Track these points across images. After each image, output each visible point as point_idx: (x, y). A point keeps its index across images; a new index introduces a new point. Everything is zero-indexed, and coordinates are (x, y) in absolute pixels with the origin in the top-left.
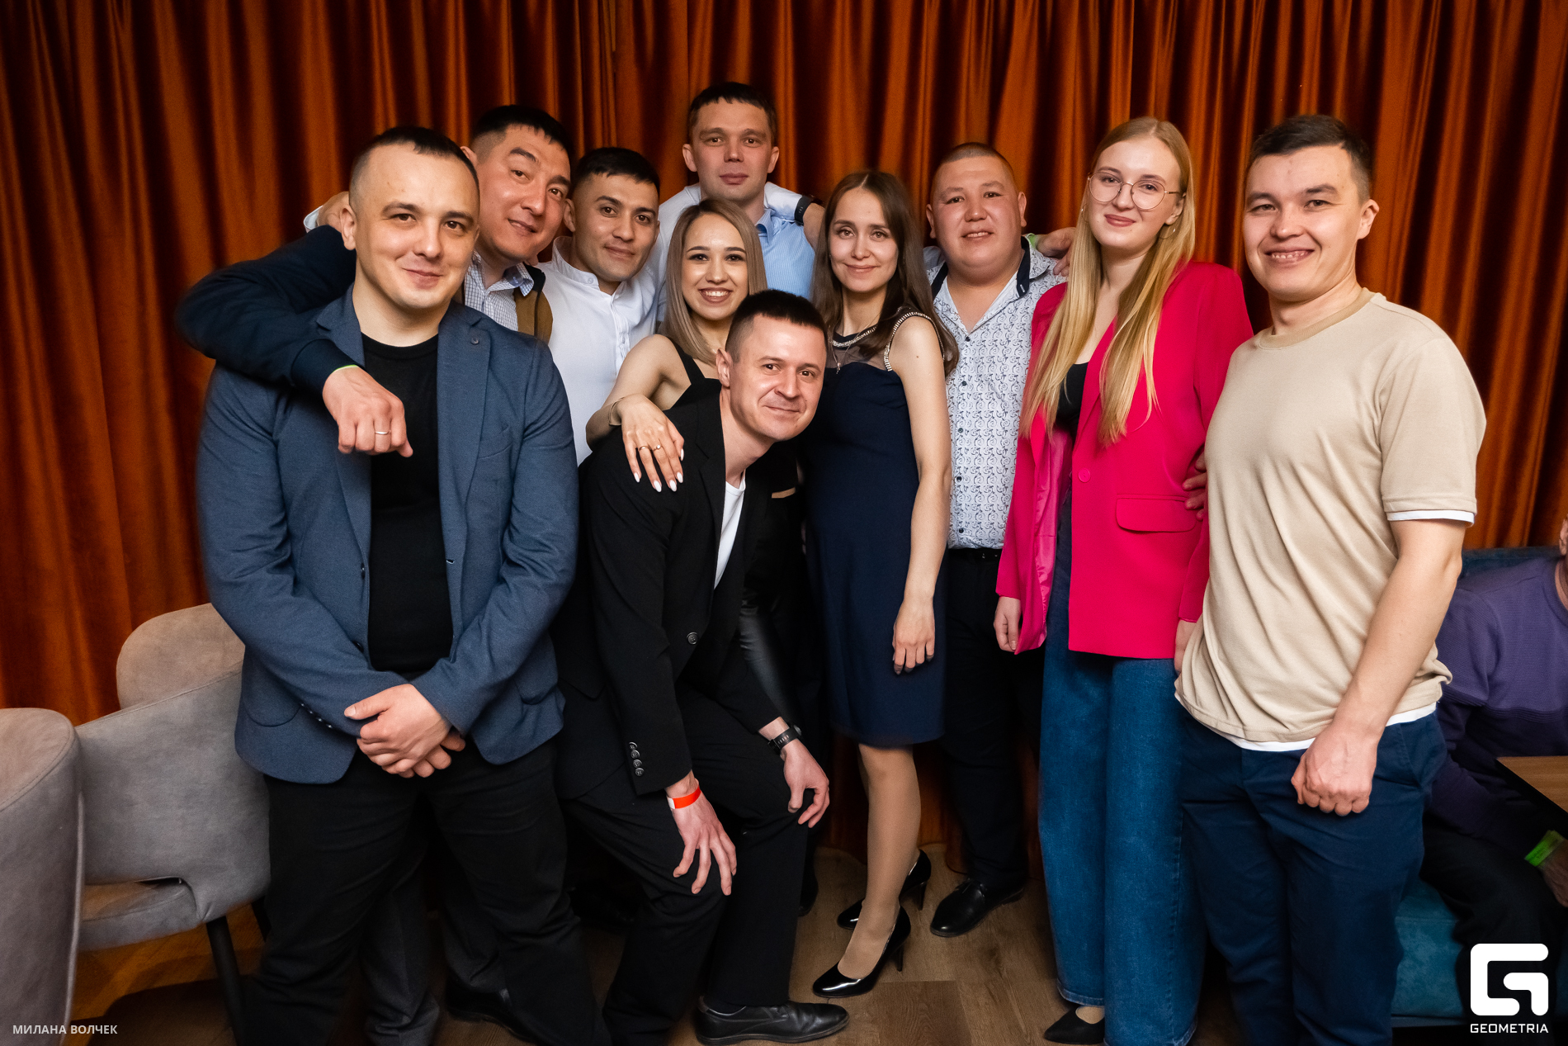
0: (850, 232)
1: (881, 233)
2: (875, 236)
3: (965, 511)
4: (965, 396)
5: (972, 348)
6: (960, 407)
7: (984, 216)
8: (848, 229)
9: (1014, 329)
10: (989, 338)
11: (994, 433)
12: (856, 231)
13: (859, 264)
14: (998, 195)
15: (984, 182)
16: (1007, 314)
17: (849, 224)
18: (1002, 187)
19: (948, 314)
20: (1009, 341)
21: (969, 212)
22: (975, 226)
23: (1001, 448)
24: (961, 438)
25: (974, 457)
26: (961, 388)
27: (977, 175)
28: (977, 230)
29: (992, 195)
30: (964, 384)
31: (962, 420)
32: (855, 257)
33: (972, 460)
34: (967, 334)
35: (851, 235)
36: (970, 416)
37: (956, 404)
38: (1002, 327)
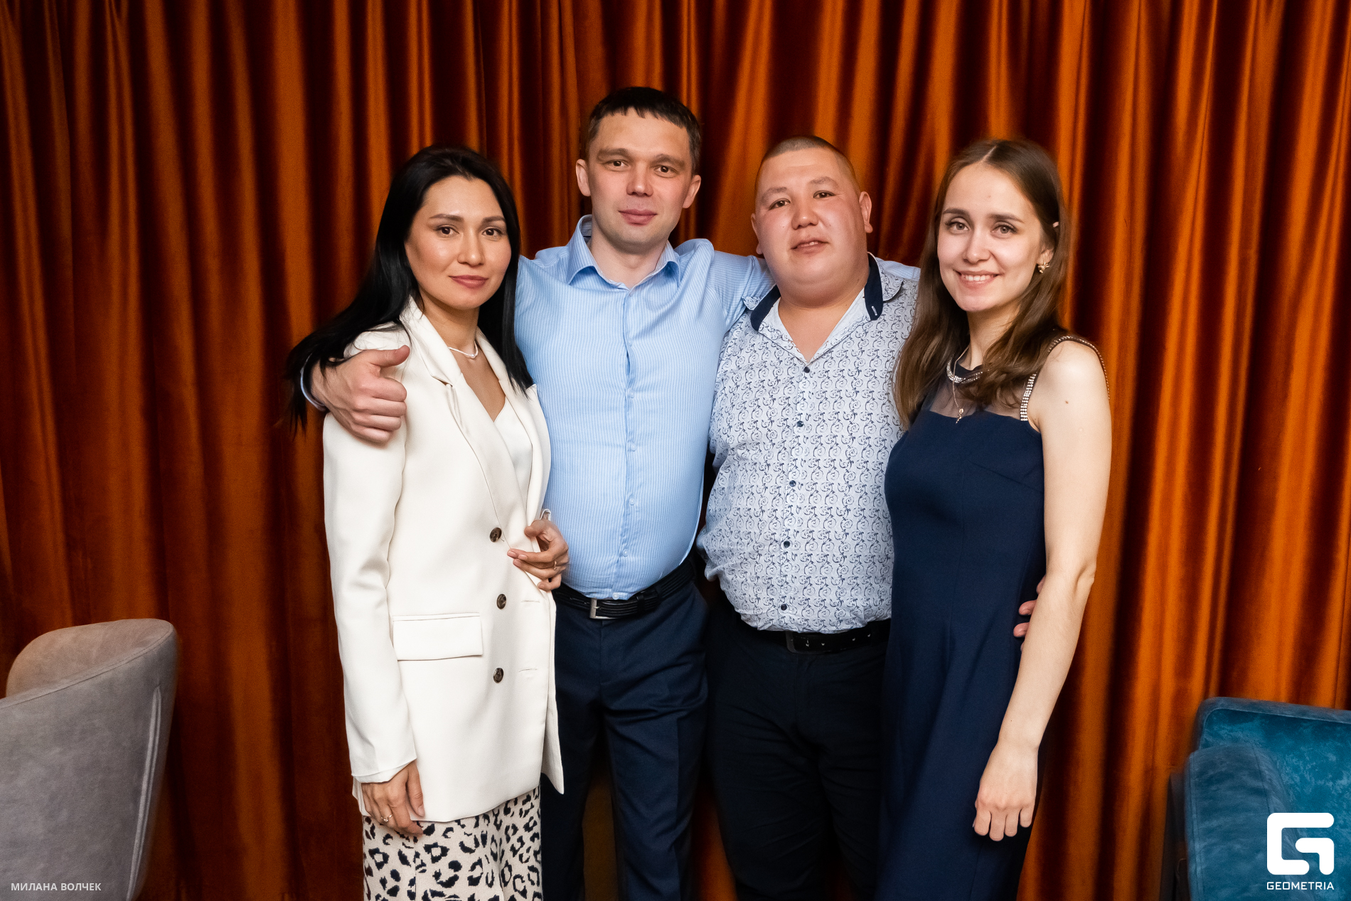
0: (964, 225)
1: (1008, 228)
2: (999, 231)
3: (790, 584)
4: (801, 440)
5: (812, 380)
6: (793, 453)
7: (814, 221)
8: (961, 221)
9: (864, 356)
10: (833, 369)
11: (835, 488)
12: (971, 225)
13: (972, 269)
14: (831, 194)
15: (813, 178)
16: (854, 338)
17: (961, 213)
18: (835, 184)
19: (779, 341)
20: (859, 371)
21: (796, 217)
22: (804, 234)
23: (842, 507)
24: (792, 493)
25: (808, 517)
26: (796, 429)
27: (803, 171)
28: (807, 239)
29: (823, 195)
30: (800, 424)
31: (795, 470)
32: (966, 261)
33: (805, 522)
34: (807, 364)
35: (966, 229)
36: (805, 465)
37: (788, 449)
38: (849, 354)
